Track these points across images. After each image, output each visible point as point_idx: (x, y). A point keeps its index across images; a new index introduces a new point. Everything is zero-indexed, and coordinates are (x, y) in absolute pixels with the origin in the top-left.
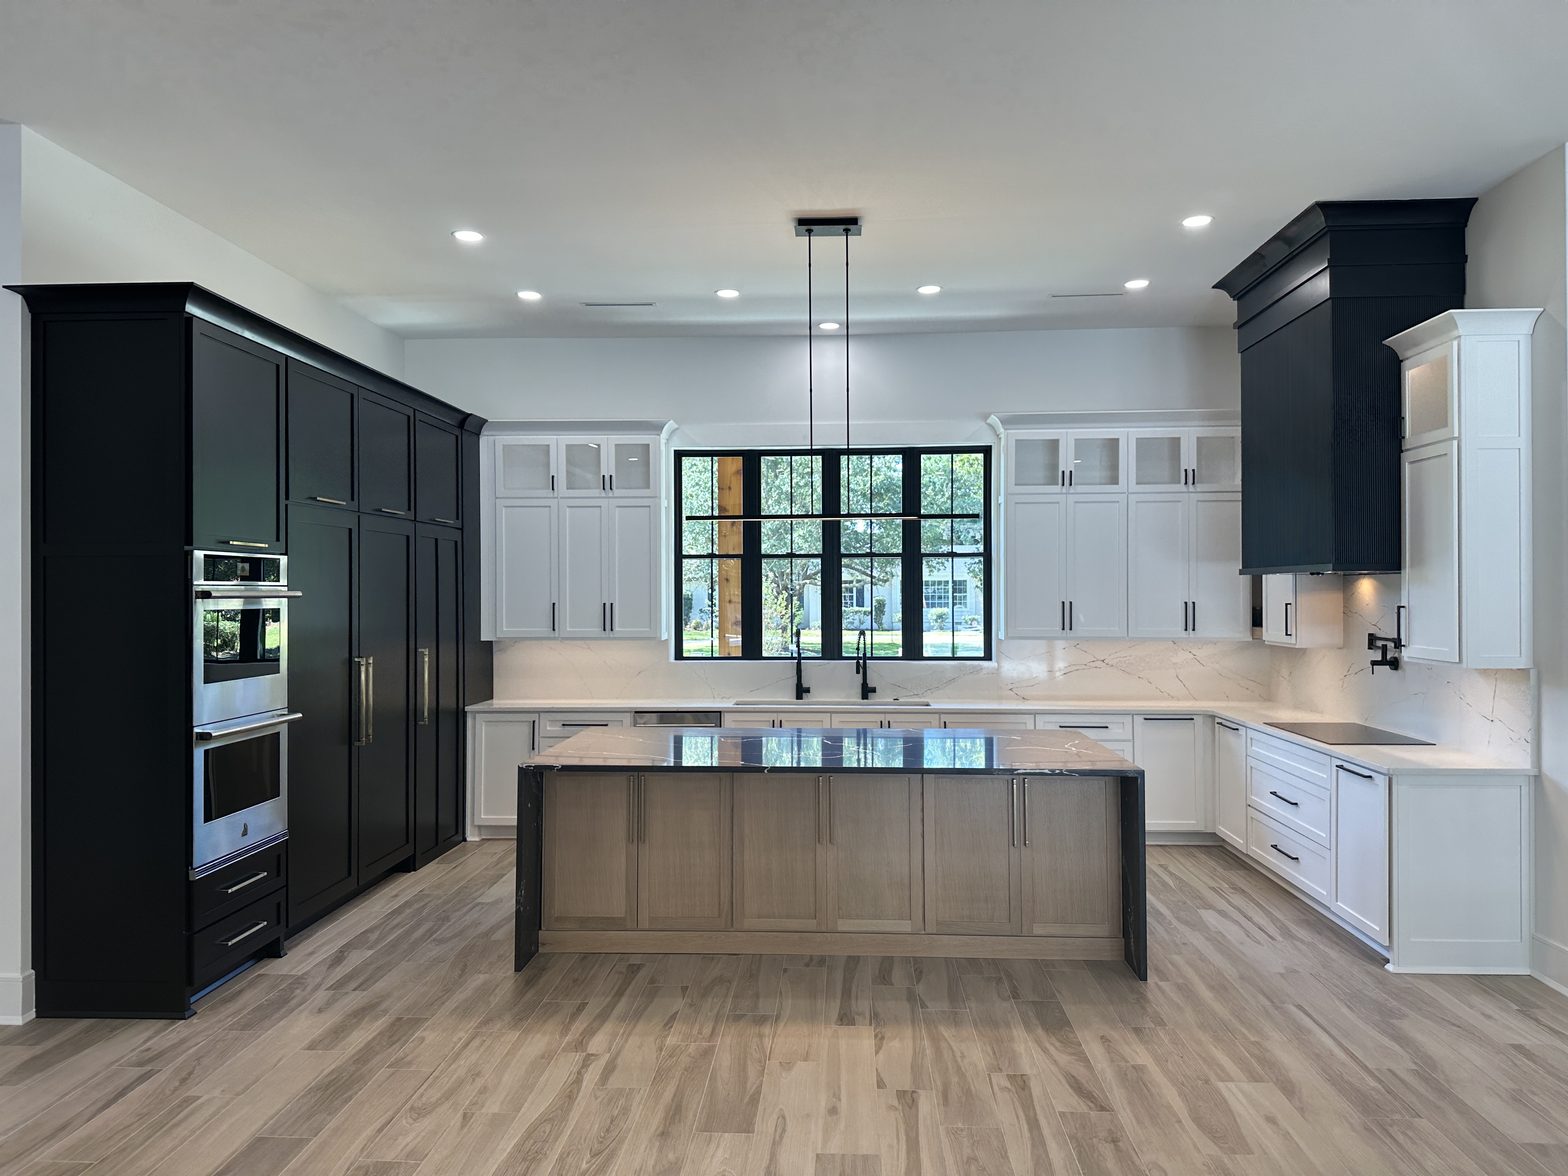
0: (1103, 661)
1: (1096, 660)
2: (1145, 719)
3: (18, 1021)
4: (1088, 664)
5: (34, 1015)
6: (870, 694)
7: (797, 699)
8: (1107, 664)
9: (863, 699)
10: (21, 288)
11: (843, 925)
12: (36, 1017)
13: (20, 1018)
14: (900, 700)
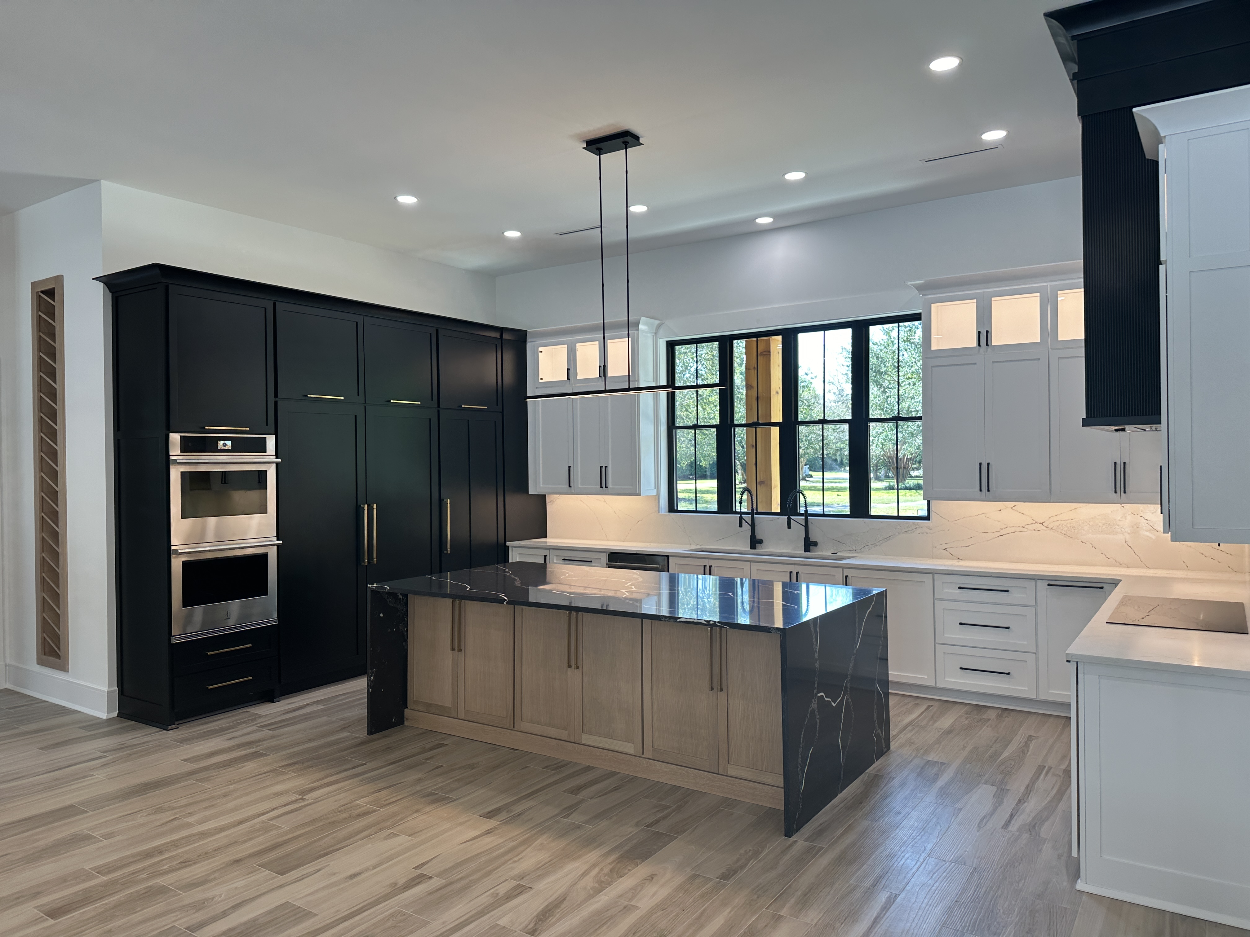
0: (1042, 524)
1: (1034, 522)
2: (1049, 585)
3: (104, 716)
4: (1025, 527)
5: (116, 715)
6: (812, 548)
7: (751, 549)
8: (1046, 527)
9: (805, 551)
10: (103, 277)
11: (586, 739)
12: (117, 716)
13: (106, 714)
14: (839, 554)
